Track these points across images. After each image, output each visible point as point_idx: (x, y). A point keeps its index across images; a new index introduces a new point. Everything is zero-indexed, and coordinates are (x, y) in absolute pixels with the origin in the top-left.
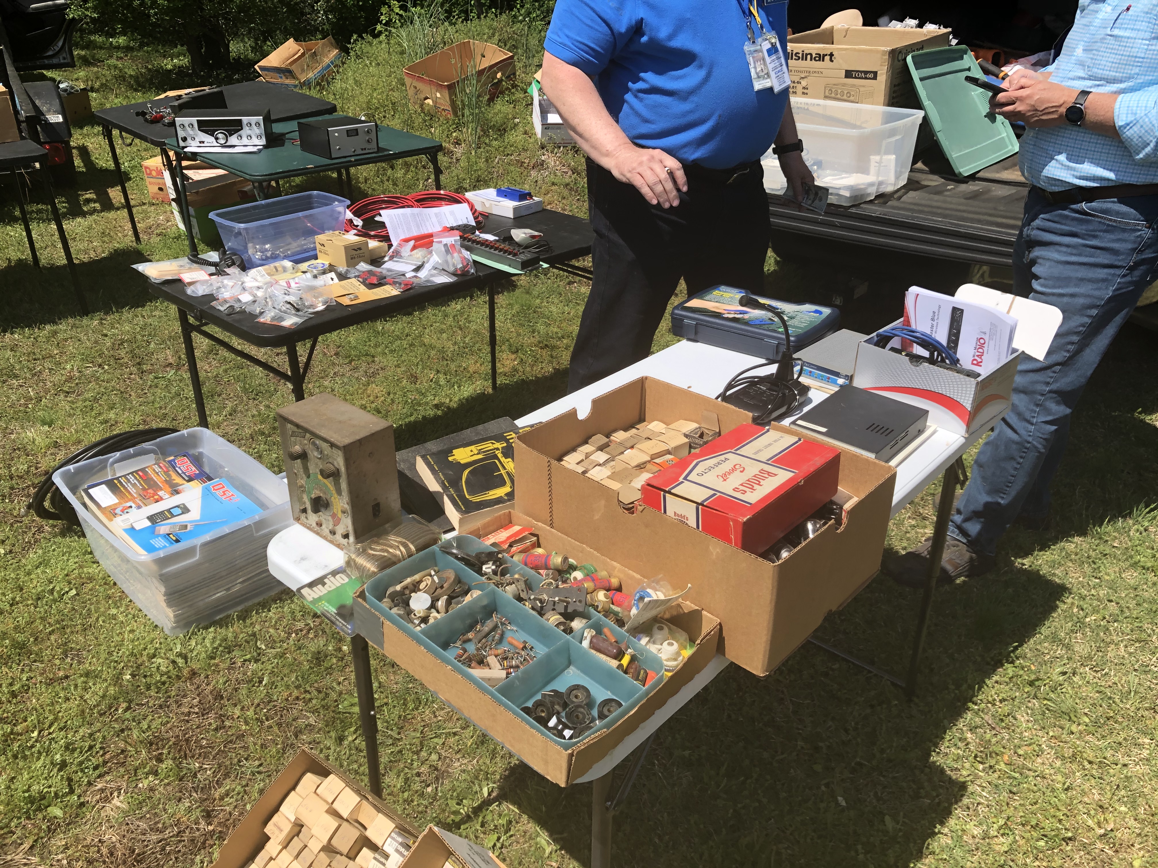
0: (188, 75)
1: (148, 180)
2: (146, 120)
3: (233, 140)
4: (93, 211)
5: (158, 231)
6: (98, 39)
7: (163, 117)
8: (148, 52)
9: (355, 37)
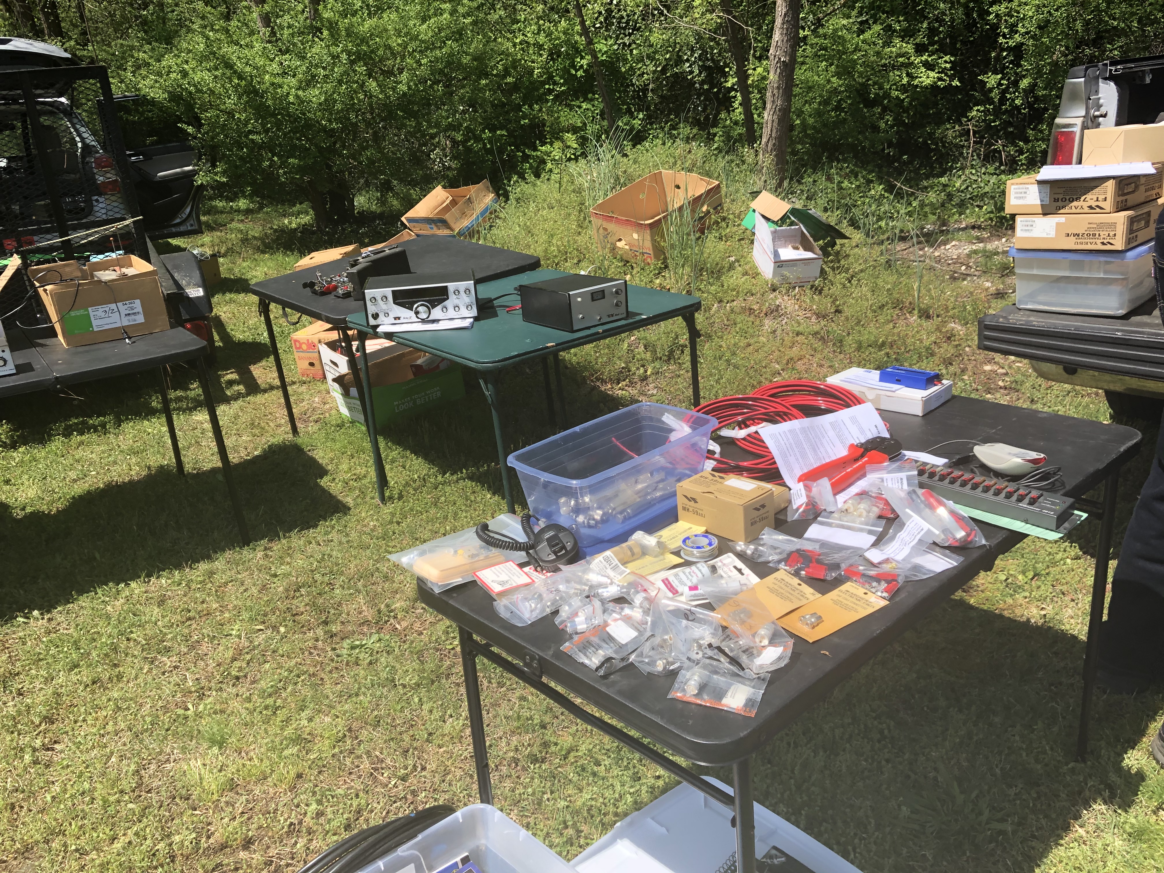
0: (314, 233)
1: (296, 355)
2: (315, 292)
3: (437, 313)
4: (237, 397)
5: (315, 417)
6: (220, 204)
7: (336, 288)
8: (267, 213)
9: (515, 178)
